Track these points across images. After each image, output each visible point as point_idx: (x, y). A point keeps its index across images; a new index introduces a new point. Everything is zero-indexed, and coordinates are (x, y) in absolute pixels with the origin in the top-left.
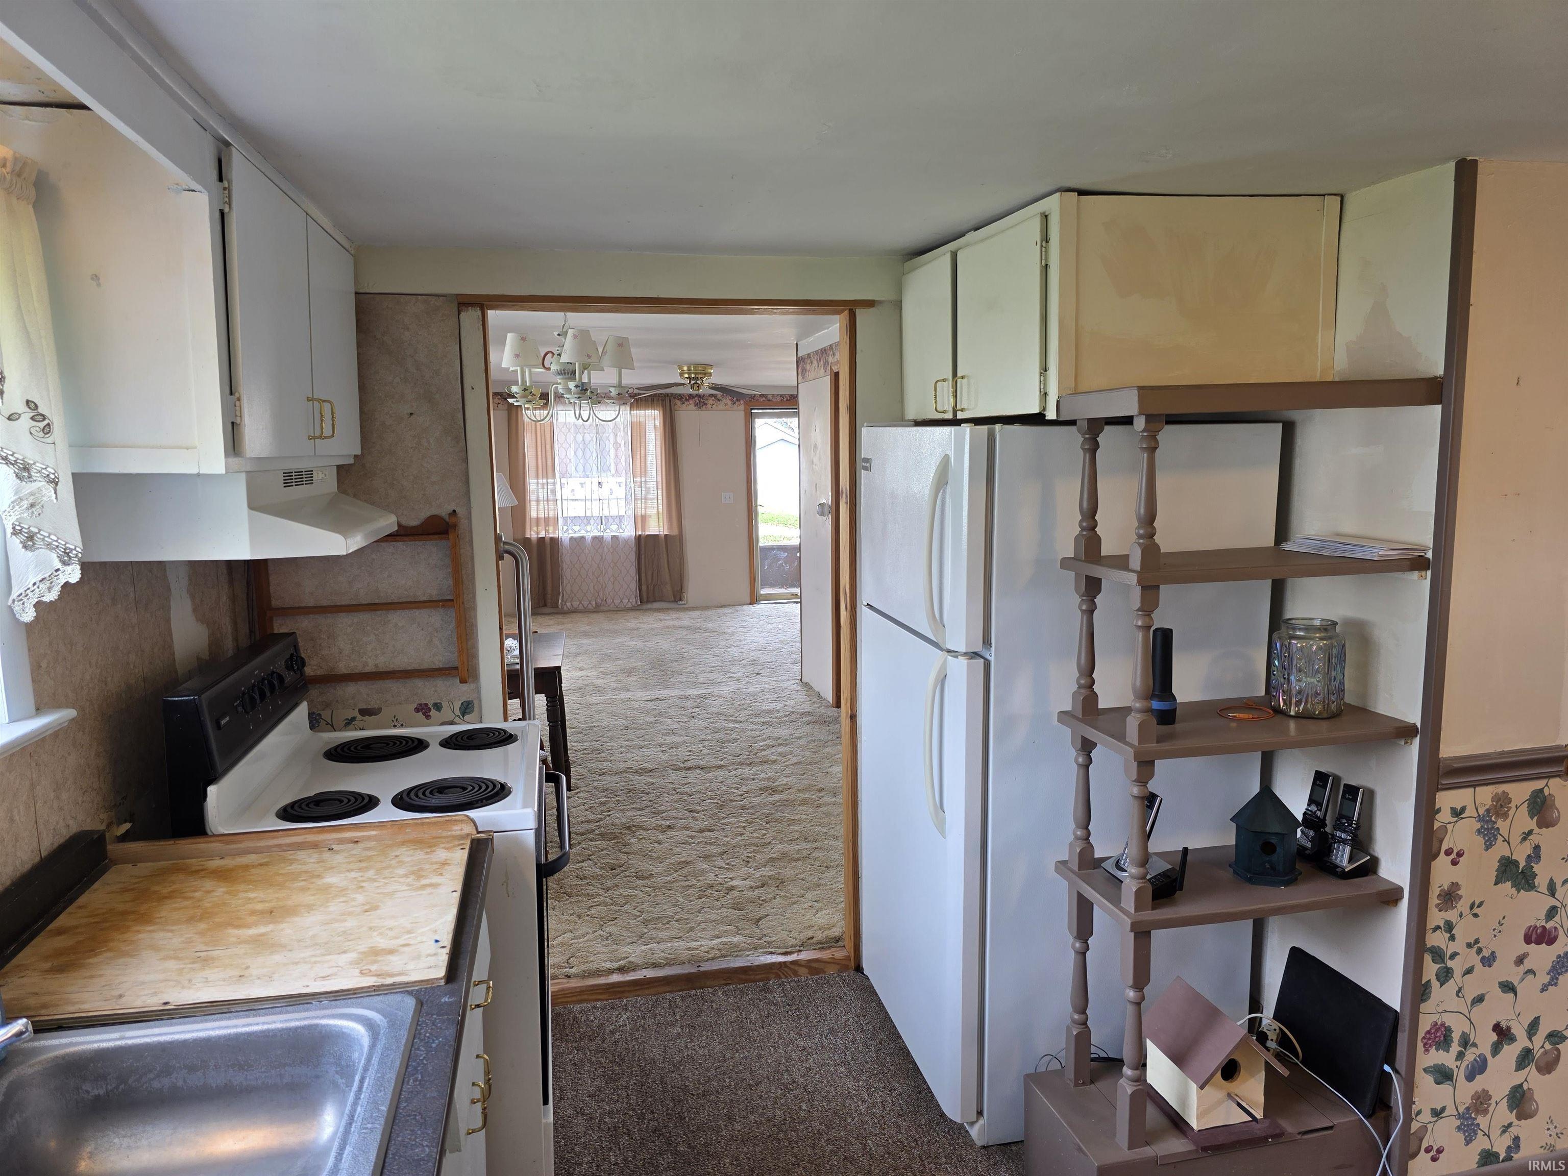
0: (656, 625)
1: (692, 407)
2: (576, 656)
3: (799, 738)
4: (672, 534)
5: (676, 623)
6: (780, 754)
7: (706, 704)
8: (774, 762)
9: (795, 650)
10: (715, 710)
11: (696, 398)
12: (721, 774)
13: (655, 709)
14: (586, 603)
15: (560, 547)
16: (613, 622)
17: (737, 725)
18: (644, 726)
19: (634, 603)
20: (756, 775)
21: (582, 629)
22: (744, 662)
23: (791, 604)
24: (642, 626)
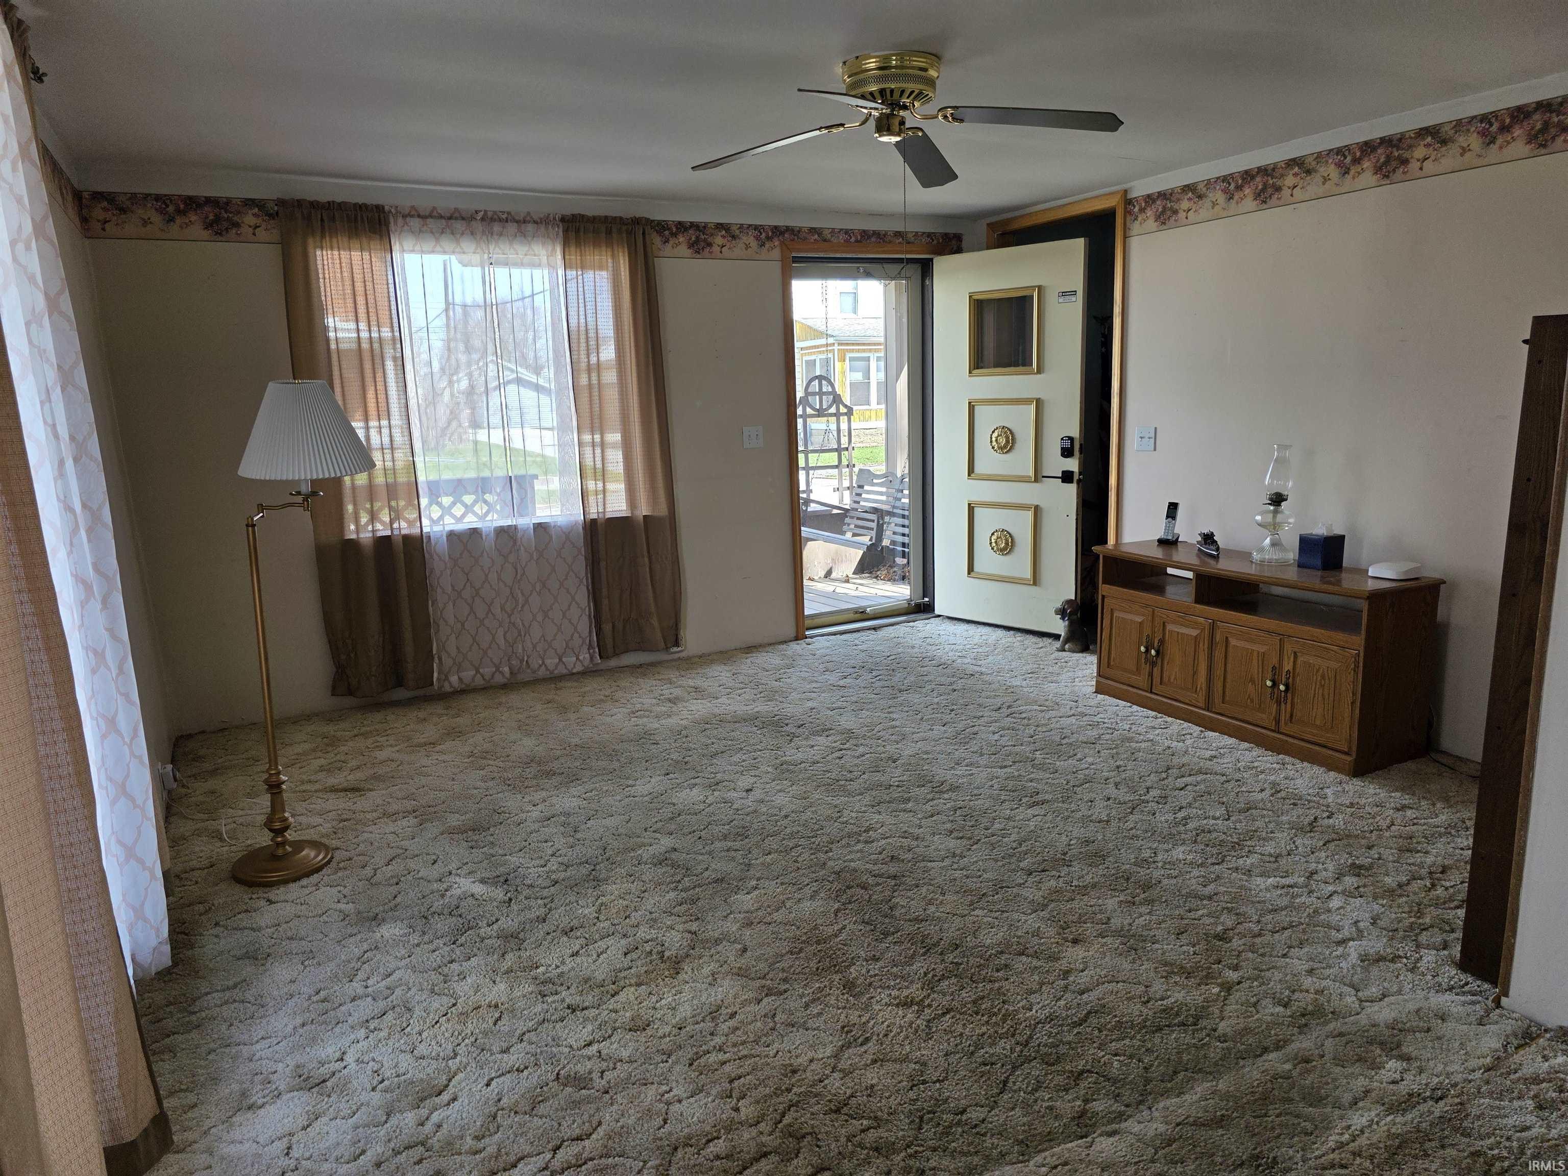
1: (684, 250)
4: (656, 514)
11: (691, 231)
14: (487, 671)
19: (587, 663)
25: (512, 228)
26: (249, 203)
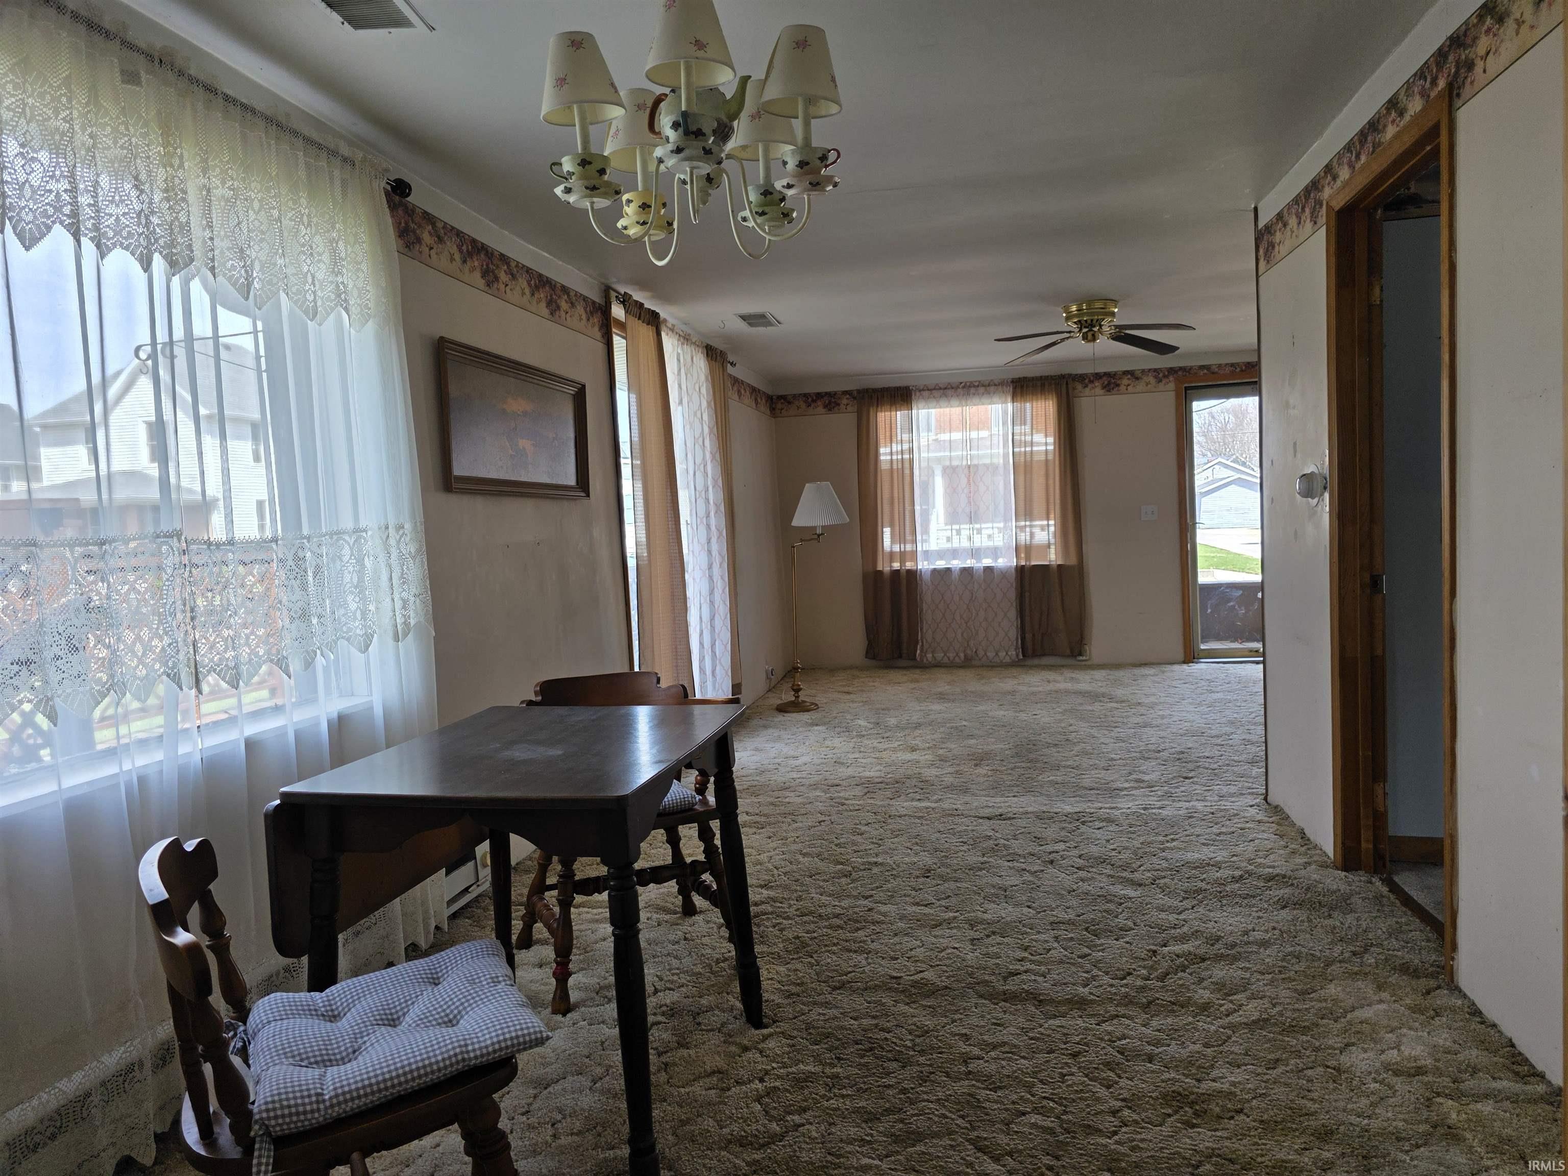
0: (1040, 689)
1: (1098, 391)
2: (916, 728)
3: (1264, 944)
4: (1068, 563)
5: (1069, 686)
6: (1219, 987)
7: (1081, 834)
8: (1205, 1008)
9: (1254, 738)
10: (1094, 850)
11: (1105, 378)
12: (1077, 1022)
13: (989, 837)
14: (951, 655)
15: (919, 582)
16: (983, 681)
17: (1131, 892)
18: (959, 874)
19: (1014, 657)
20: (1157, 1043)
21: (940, 690)
22: (1165, 754)
23: (1249, 666)
24: (1021, 688)
25: (982, 390)
26: (845, 393)
